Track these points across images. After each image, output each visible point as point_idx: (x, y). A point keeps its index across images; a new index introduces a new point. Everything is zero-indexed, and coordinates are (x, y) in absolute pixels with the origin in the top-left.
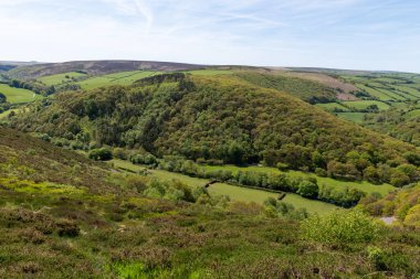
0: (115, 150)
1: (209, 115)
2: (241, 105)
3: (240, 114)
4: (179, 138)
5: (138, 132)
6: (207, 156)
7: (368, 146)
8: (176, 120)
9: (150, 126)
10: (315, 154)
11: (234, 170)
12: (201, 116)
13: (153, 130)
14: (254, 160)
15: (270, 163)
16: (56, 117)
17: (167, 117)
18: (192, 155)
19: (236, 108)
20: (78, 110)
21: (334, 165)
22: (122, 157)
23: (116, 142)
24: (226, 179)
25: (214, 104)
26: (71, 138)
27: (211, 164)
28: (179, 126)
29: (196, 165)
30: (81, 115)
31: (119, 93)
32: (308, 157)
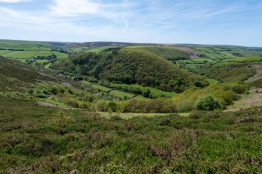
0: (84, 77)
1: (120, 65)
2: (134, 60)
3: (132, 64)
4: (107, 73)
5: (94, 71)
6: (116, 80)
7: (179, 78)
8: (108, 66)
9: (98, 68)
10: (157, 80)
11: (124, 86)
12: (117, 64)
13: (100, 70)
14: (134, 82)
15: (140, 84)
16: (67, 64)
17: (105, 65)
18: (111, 80)
19: (131, 62)
20: (75, 62)
21: (163, 85)
22: (86, 80)
23: (86, 74)
24: (119, 89)
25: (123, 60)
26: (71, 72)
27: (118, 83)
28: (108, 69)
29: (111, 83)
30: (76, 64)
31: (91, 55)
32: (154, 81)
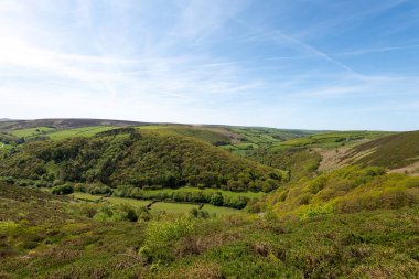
0: (77, 185)
1: (151, 155)
2: (174, 148)
3: (172, 154)
4: (130, 173)
5: (97, 171)
6: (150, 183)
7: (249, 169)
8: (127, 159)
9: (107, 165)
10: (220, 176)
11: (169, 192)
12: (146, 156)
13: (109, 168)
14: (183, 184)
15: (193, 185)
16: (23, 162)
17: (120, 158)
18: (139, 184)
19: (170, 150)
20: (46, 156)
21: (231, 182)
22: (82, 190)
23: (78, 179)
24: (164, 199)
25: (156, 148)
26: (37, 179)
27: (154, 189)
28: (130, 164)
29: (142, 191)
30: (48, 160)
31: (83, 142)
32: (216, 179)
